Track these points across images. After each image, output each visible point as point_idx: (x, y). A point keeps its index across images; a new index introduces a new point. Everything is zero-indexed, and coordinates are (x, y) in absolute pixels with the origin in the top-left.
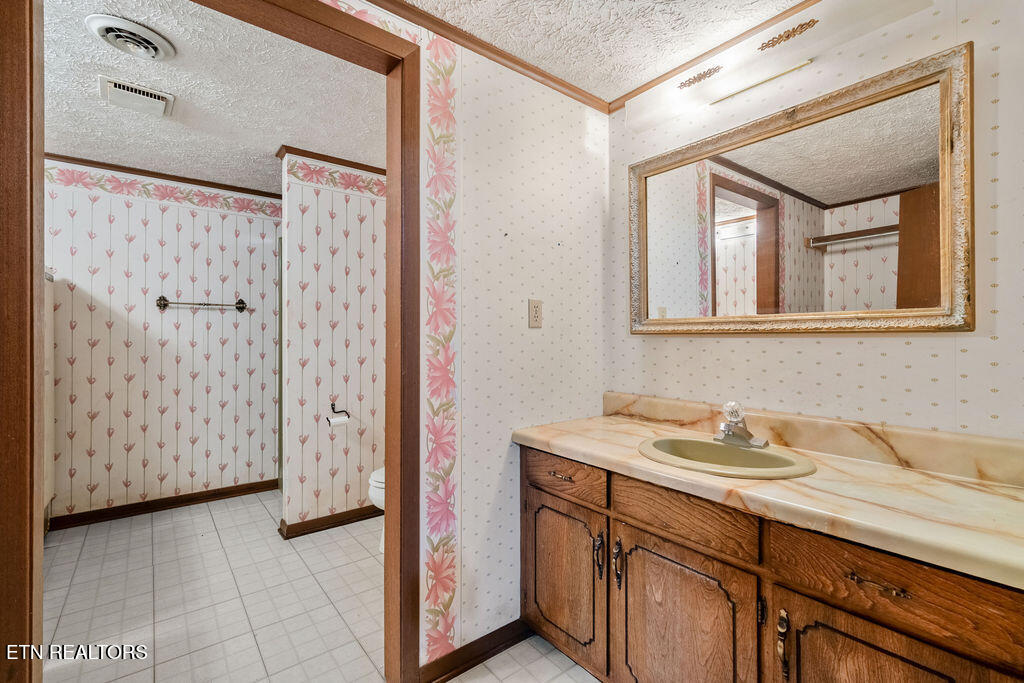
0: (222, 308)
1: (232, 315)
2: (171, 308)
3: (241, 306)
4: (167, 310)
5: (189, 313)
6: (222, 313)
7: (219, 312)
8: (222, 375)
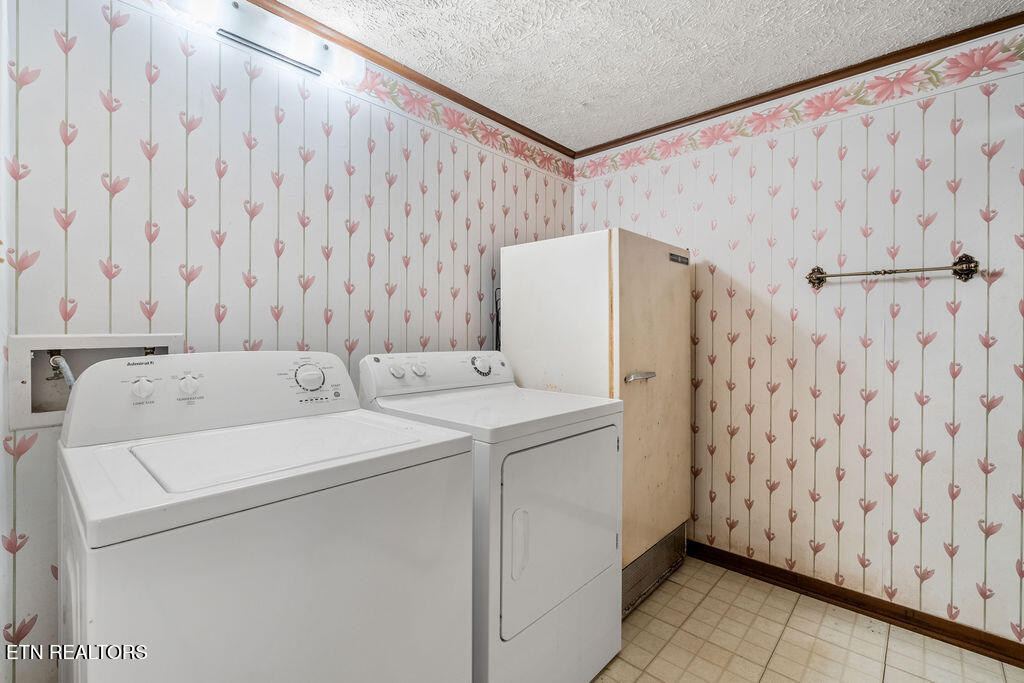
0: (922, 276)
1: (947, 287)
2: (831, 284)
3: (965, 268)
4: (824, 289)
5: (859, 289)
6: (923, 286)
7: (916, 284)
8: (922, 401)
